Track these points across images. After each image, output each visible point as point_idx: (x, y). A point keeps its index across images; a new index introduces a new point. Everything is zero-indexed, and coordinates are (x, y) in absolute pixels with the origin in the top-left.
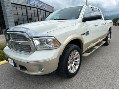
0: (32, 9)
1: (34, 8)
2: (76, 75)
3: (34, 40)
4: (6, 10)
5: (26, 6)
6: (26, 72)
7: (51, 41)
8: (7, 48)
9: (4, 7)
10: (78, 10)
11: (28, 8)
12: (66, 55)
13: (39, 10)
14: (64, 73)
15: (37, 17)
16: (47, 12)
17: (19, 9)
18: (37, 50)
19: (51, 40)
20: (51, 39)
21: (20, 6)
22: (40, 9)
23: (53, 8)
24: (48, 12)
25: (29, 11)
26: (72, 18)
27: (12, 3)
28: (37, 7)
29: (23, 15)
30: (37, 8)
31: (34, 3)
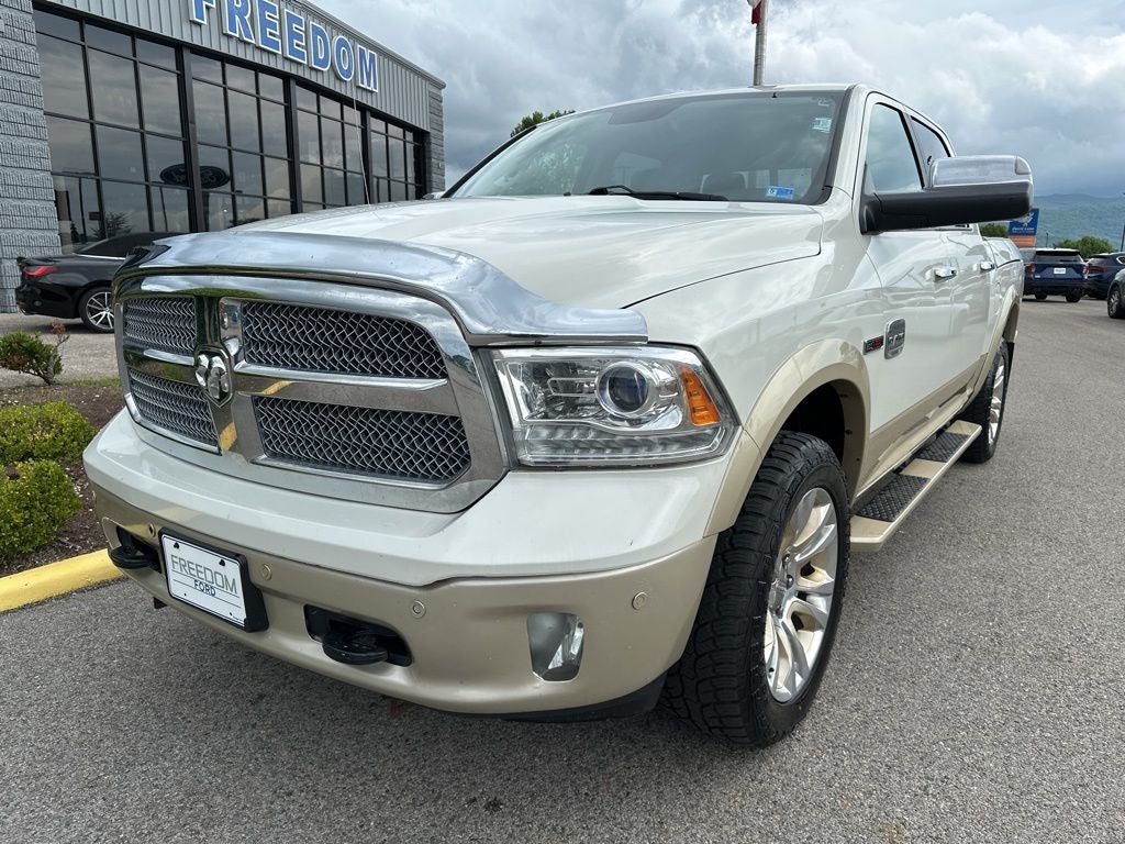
0: (240, 79)
1: (258, 69)
2: (807, 723)
5: (179, 47)
6: (396, 678)
7: (666, 387)
11: (195, 66)
12: (761, 529)
13: (303, 98)
14: (735, 695)
15: (284, 167)
16: (376, 125)
17: (112, 77)
19: (665, 375)
20: (662, 363)
21: (122, 44)
22: (320, 91)
23: (441, 86)
24: (388, 119)
25: (205, 99)
27: (38, 4)
28: (287, 68)
29: (142, 132)
30: (286, 78)
31: (265, 24)
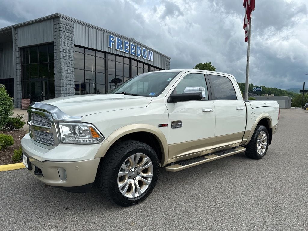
1: (123, 57)
3: (60, 126)
4: (62, 60)
5: (105, 53)
7: (86, 130)
8: (27, 136)
9: (58, 54)
10: (168, 79)
11: (109, 57)
13: (134, 63)
16: (152, 69)
17: (90, 58)
18: (63, 143)
19: (86, 128)
20: (86, 126)
21: (93, 53)
22: (138, 61)
23: (169, 59)
24: (155, 67)
25: (111, 64)
26: (150, 94)
27: (75, 45)
28: (130, 56)
29: (96, 72)
30: (130, 59)
31: (126, 47)
